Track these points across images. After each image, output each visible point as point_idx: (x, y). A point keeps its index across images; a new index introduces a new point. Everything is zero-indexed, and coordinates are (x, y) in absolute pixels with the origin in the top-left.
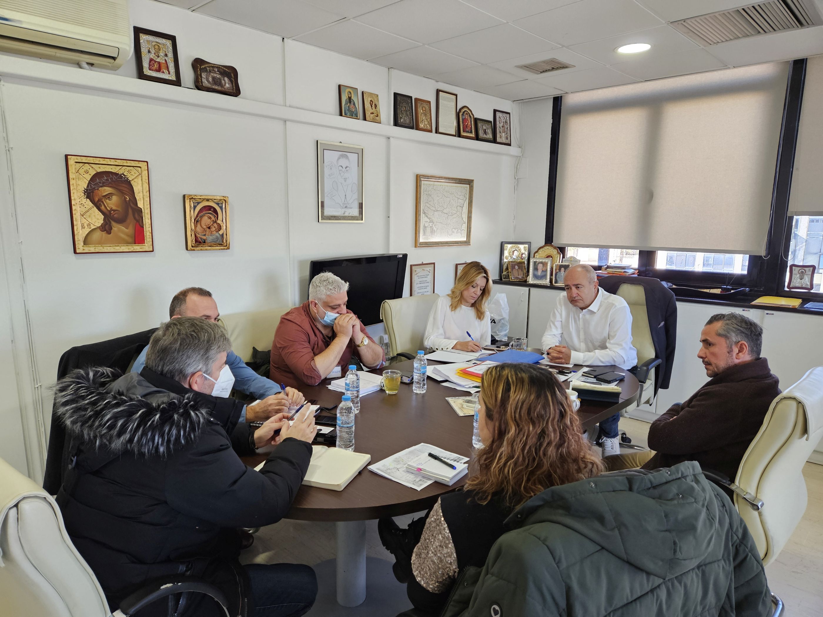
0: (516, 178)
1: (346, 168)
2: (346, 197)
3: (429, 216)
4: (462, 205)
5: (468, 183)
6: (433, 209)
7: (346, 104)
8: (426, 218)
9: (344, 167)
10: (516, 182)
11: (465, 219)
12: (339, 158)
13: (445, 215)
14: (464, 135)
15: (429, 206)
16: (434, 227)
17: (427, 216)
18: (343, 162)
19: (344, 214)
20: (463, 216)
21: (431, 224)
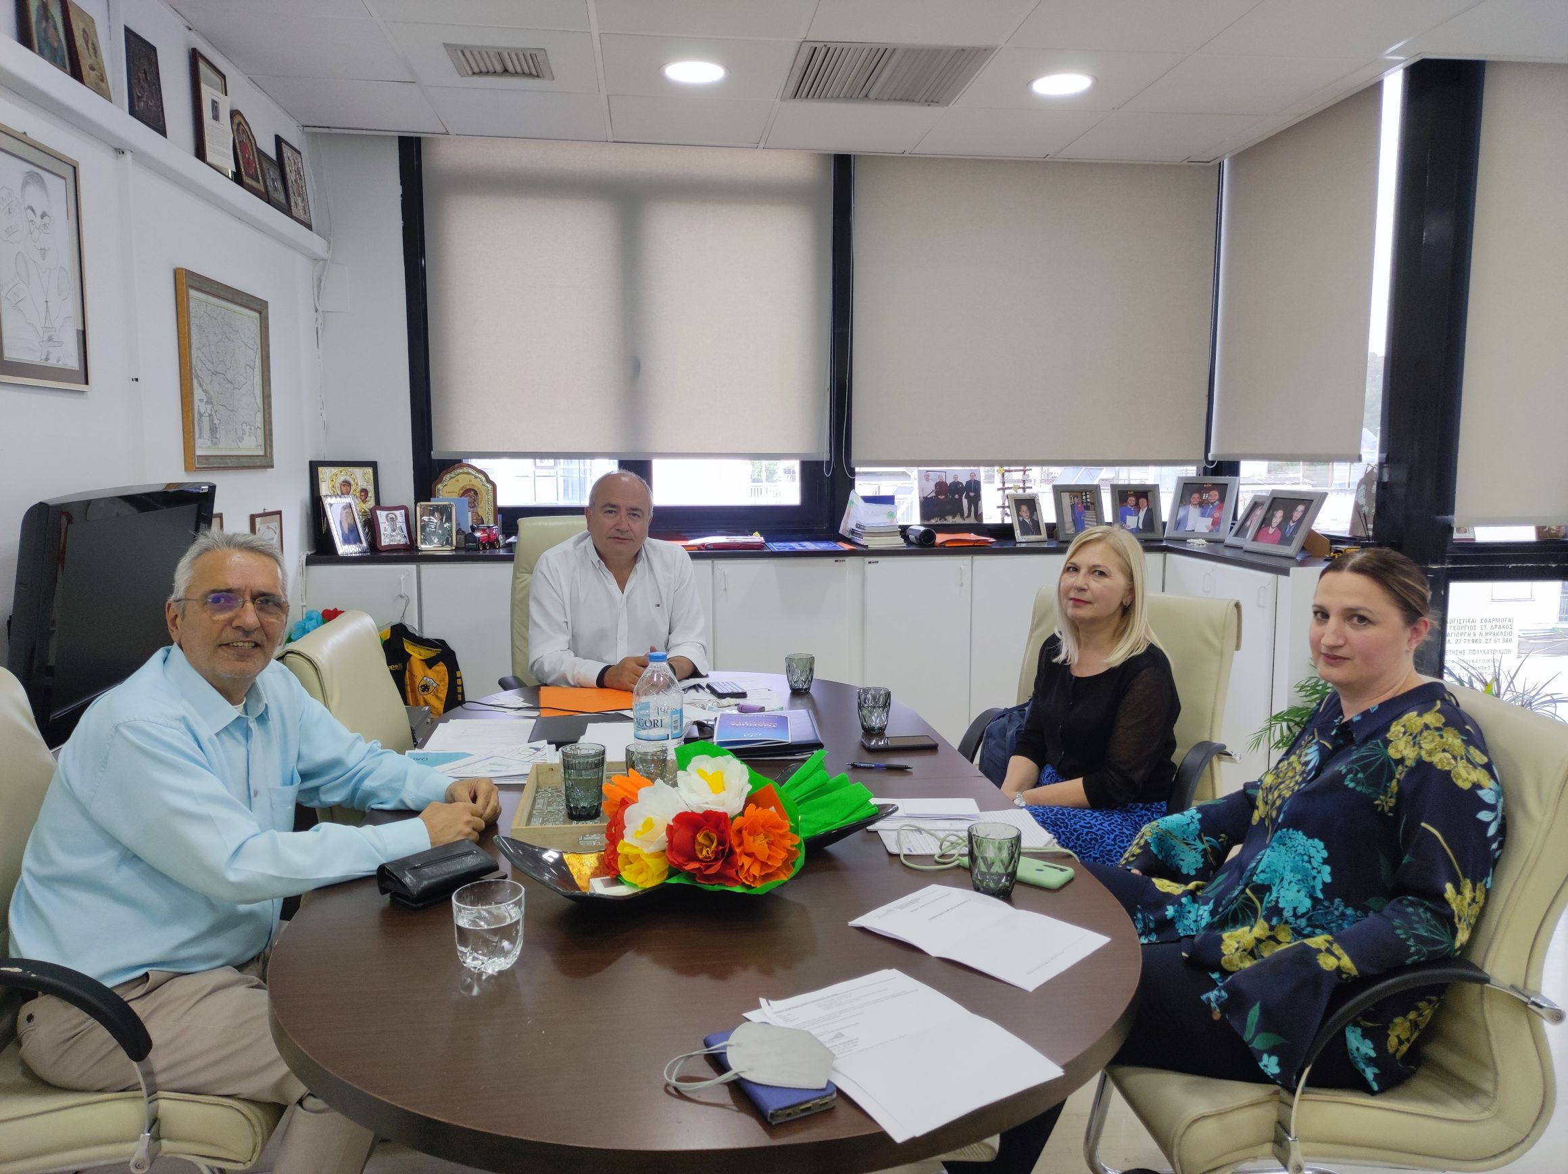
0: (320, 310)
1: (43, 215)
2: (47, 305)
3: (205, 387)
4: (252, 365)
5: (258, 307)
6: (210, 366)
7: (39, 22)
8: (200, 389)
9: (39, 213)
10: (320, 321)
11: (259, 401)
12: (25, 184)
13: (229, 385)
14: (248, 184)
15: (203, 358)
16: (215, 417)
17: (201, 386)
18: (34, 195)
19: (47, 359)
20: (255, 392)
21: (209, 407)
